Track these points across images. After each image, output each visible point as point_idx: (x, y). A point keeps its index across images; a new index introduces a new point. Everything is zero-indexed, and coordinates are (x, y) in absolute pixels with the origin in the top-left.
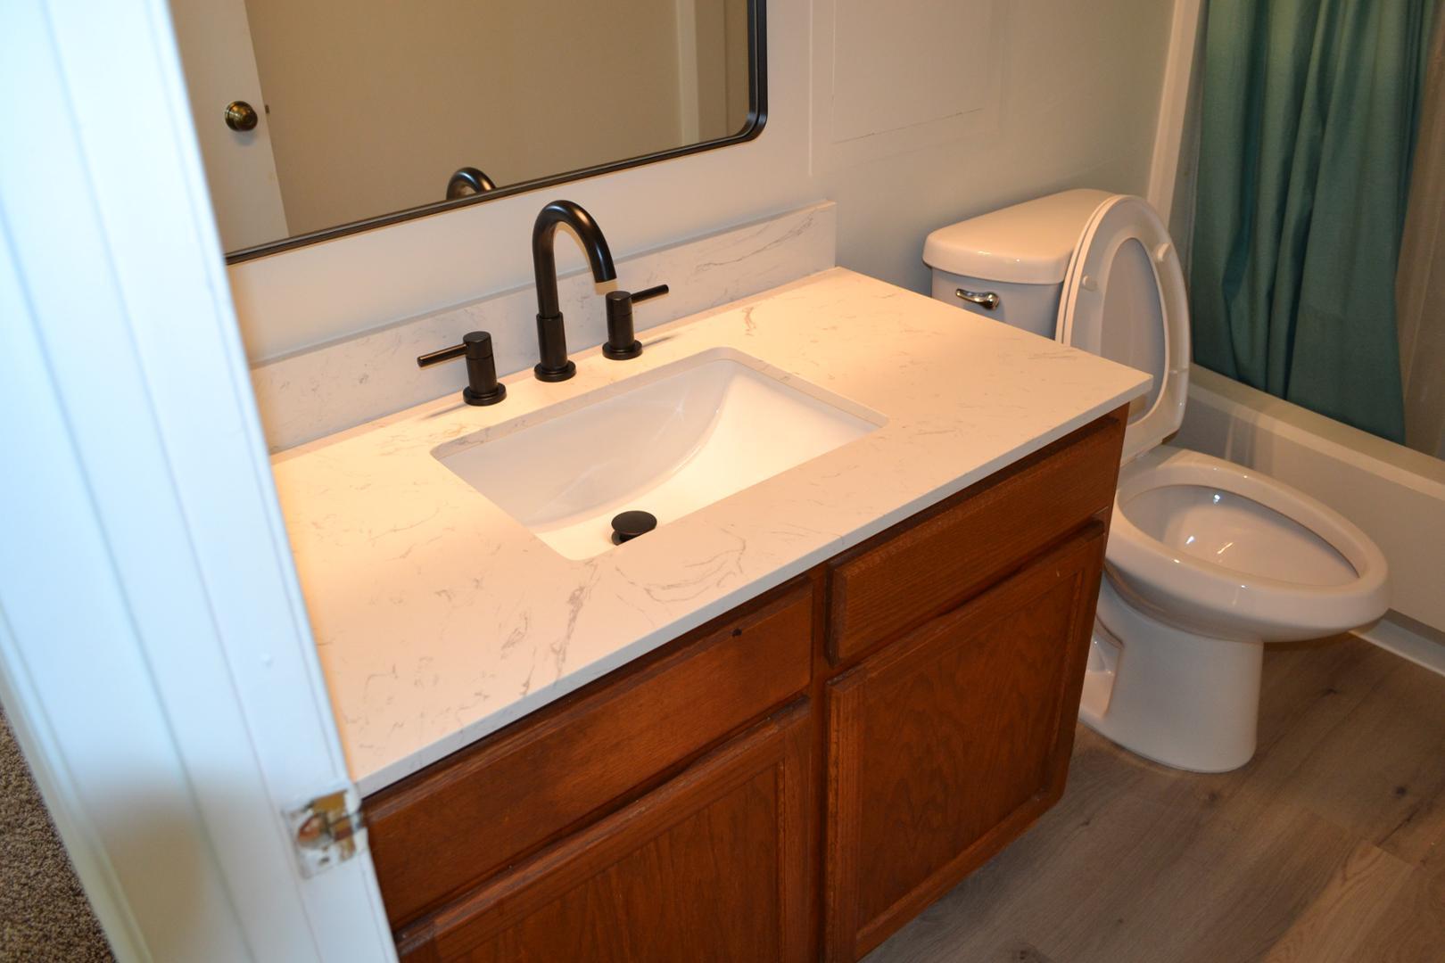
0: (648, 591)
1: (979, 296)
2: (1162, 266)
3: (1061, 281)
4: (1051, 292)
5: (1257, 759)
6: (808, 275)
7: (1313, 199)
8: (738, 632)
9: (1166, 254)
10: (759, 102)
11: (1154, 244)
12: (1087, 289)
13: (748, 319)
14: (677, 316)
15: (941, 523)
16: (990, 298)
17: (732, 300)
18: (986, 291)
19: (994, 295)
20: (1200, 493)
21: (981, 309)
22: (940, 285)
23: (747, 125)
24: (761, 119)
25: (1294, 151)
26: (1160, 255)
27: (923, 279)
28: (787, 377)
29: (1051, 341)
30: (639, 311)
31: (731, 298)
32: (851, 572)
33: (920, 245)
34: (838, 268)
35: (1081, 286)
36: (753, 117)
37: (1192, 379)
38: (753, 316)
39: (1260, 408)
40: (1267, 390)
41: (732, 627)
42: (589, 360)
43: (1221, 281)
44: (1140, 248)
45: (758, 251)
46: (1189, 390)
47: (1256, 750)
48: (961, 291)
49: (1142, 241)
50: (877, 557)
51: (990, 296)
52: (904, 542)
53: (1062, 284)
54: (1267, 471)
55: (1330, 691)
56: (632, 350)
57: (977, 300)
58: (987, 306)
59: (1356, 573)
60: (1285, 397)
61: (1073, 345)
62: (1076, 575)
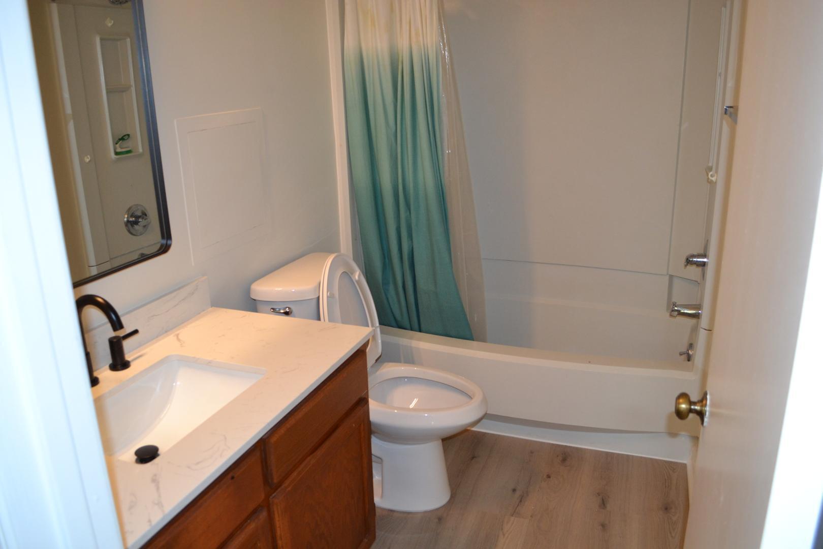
0: (189, 467)
1: (283, 310)
2: (358, 282)
3: (317, 296)
4: (315, 302)
5: (453, 496)
6: (200, 313)
7: (412, 242)
8: (233, 478)
9: (359, 277)
10: (166, 233)
11: (353, 272)
12: (331, 297)
13: (179, 340)
14: (141, 345)
15: (305, 410)
16: (287, 310)
17: (166, 332)
18: (286, 306)
19: (289, 308)
20: (399, 380)
21: (284, 315)
22: (260, 307)
23: (162, 246)
24: (169, 242)
25: (400, 224)
26: (357, 277)
27: (252, 305)
28: (210, 362)
29: (319, 322)
30: (126, 344)
31: (166, 331)
32: (274, 439)
33: (248, 291)
34: (213, 307)
35: (328, 297)
36: (164, 242)
37: (382, 332)
38: (180, 337)
39: (411, 338)
40: (412, 330)
41: (229, 476)
42: (105, 374)
43: (381, 285)
44: (347, 275)
45: (175, 306)
46: (381, 337)
47: (451, 492)
48: (273, 309)
49: (347, 271)
50: (282, 431)
51: (287, 309)
52: (292, 421)
53: (319, 297)
54: (421, 364)
55: (473, 458)
56: (125, 365)
57: (282, 311)
58: (287, 313)
59: (471, 398)
60: (420, 331)
61: (330, 321)
62: (360, 425)
